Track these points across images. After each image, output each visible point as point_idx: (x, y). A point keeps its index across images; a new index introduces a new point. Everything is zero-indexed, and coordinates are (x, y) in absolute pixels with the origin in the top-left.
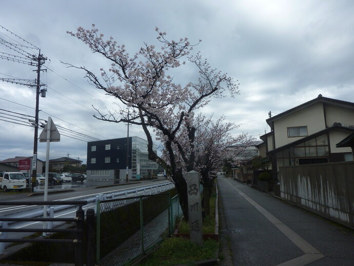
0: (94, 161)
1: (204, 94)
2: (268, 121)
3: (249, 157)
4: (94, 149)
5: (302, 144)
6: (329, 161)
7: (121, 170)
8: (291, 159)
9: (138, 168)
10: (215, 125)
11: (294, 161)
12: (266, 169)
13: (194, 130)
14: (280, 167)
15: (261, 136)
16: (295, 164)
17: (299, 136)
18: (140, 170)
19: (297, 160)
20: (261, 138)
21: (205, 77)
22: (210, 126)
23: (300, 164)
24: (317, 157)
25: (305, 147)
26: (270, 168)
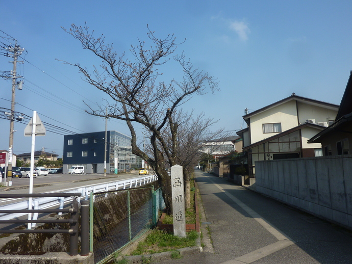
0: (70, 155)
1: (187, 92)
2: (244, 117)
3: (226, 152)
4: (70, 142)
5: (276, 140)
6: (300, 156)
7: (98, 164)
8: (266, 154)
9: (116, 162)
10: (195, 121)
11: (269, 156)
12: (242, 163)
13: (176, 126)
14: (255, 162)
15: (237, 131)
16: (269, 159)
17: (274, 133)
18: (118, 164)
19: (271, 155)
20: (238, 133)
21: (188, 75)
22: (191, 122)
23: (274, 159)
24: (290, 152)
25: (279, 142)
26: (246, 163)
